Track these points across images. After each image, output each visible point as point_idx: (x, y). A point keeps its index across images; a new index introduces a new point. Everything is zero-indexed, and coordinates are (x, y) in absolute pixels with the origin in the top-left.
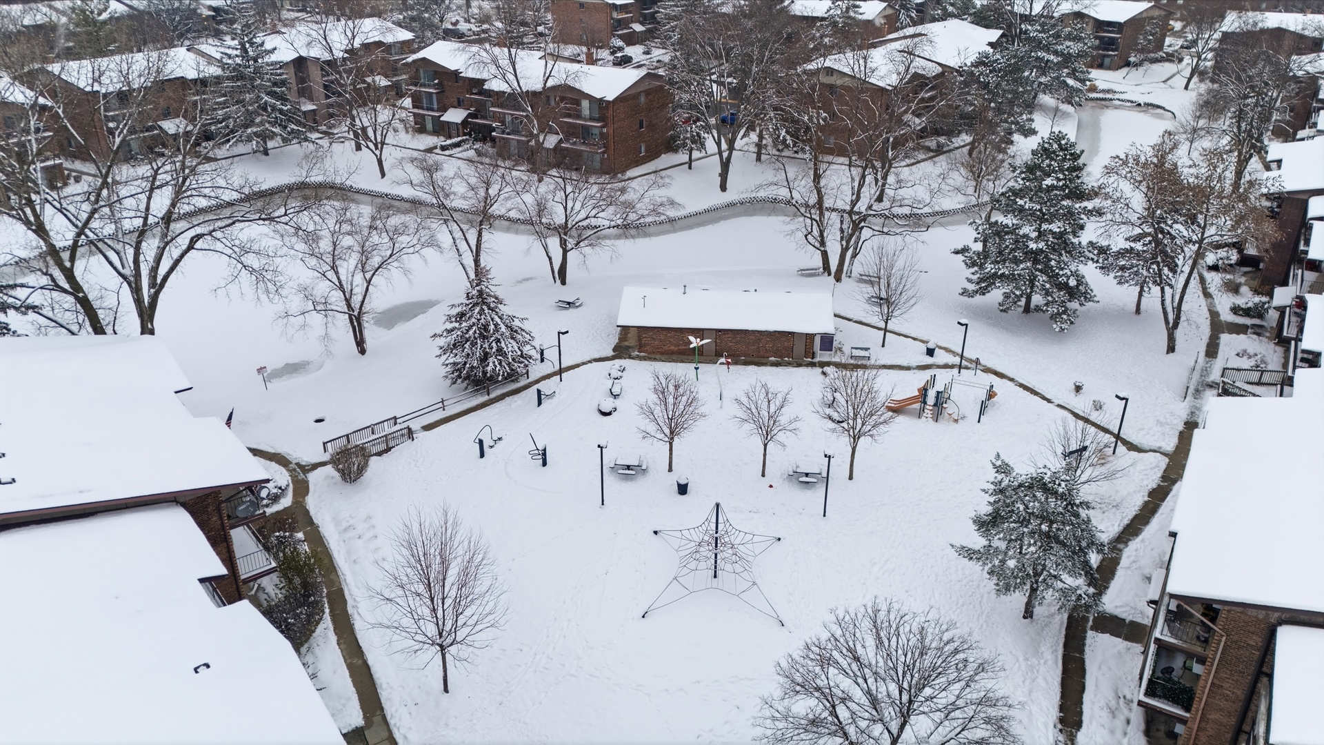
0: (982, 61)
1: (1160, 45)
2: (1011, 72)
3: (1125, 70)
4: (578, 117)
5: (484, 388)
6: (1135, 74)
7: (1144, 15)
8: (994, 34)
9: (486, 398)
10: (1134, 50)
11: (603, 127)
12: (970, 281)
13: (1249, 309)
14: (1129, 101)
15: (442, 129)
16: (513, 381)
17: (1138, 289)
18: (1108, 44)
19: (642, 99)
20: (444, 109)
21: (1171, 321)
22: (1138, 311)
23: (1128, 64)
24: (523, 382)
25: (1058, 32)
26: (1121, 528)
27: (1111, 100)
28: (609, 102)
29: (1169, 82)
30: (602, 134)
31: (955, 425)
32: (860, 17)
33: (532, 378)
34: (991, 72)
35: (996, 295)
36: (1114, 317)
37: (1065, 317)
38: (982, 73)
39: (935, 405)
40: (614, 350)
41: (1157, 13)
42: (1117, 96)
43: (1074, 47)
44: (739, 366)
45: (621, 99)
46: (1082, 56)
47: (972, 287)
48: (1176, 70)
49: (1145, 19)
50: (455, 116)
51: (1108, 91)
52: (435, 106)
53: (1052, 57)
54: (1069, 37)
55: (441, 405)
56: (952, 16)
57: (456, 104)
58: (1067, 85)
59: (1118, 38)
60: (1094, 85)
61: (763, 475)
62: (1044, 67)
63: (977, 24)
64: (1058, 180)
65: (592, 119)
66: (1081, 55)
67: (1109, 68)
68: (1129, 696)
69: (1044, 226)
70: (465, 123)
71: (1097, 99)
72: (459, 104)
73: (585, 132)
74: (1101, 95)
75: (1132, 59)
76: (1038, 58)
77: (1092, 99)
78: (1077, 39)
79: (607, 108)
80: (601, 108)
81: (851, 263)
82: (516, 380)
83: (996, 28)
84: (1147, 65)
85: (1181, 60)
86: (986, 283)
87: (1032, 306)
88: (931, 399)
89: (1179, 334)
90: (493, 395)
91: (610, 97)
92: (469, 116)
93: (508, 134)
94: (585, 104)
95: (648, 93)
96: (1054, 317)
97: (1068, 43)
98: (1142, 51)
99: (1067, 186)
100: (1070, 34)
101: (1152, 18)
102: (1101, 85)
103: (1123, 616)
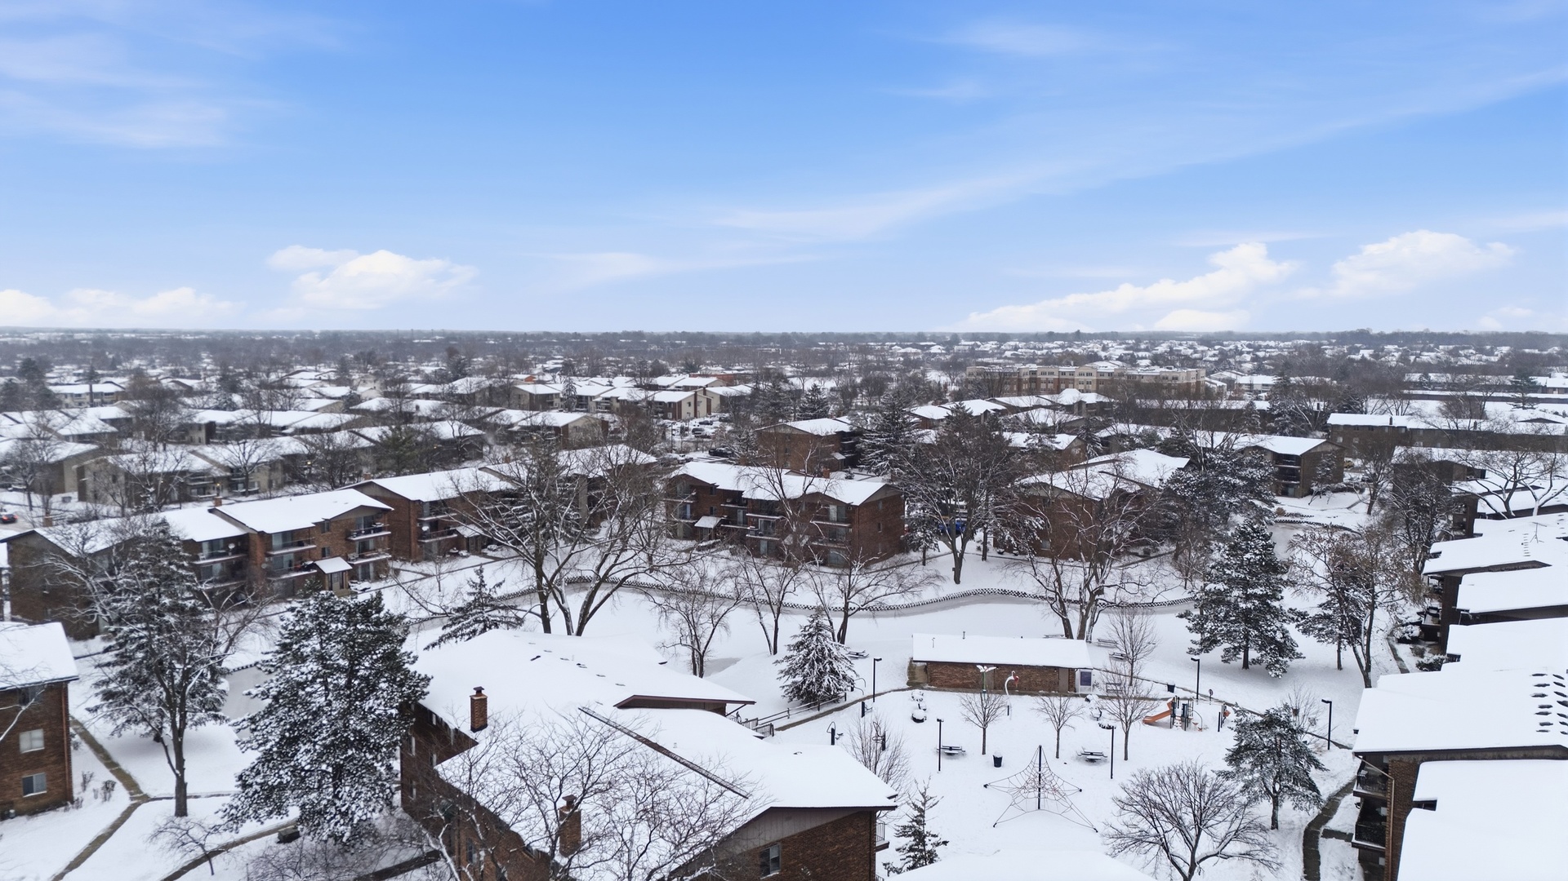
0: (1174, 480)
1: (1340, 478)
2: (1203, 488)
3: (1309, 498)
4: (827, 519)
5: (815, 704)
6: (1319, 501)
7: (1319, 450)
8: (1182, 462)
9: (816, 713)
10: (1315, 480)
11: (850, 527)
12: (1194, 642)
13: (1431, 664)
14: (1317, 524)
15: (694, 533)
16: (834, 702)
17: (1335, 646)
18: (1292, 475)
19: (881, 506)
20: (698, 518)
21: (1364, 665)
22: (1340, 667)
23: (1311, 493)
24: (842, 703)
25: (1240, 460)
26: (1339, 789)
27: (1300, 522)
28: (856, 506)
29: (1353, 508)
30: (847, 534)
31: (1200, 733)
32: (1056, 445)
33: (849, 701)
34: (1185, 487)
35: (1218, 652)
36: (1319, 671)
37: (1278, 666)
38: (1178, 489)
39: (1183, 716)
40: (908, 684)
41: (1330, 448)
42: (1305, 519)
43: (1258, 474)
44: (1015, 696)
45: (865, 504)
46: (1265, 481)
47: (1196, 647)
48: (1357, 499)
49: (1320, 453)
50: (707, 522)
51: (1296, 515)
52: (688, 514)
53: (1238, 481)
54: (1251, 464)
55: (786, 714)
56: (1140, 446)
57: (709, 512)
58: (1256, 506)
59: (1297, 470)
60: (1282, 509)
61: (1057, 757)
62: (1232, 490)
63: (1164, 454)
64: (1256, 554)
65: (838, 521)
66: (1263, 480)
67: (1294, 496)
68: (1351, 867)
69: (1250, 591)
70: (717, 527)
71: (1287, 522)
72: (711, 513)
73: (832, 534)
74: (1289, 519)
75: (1315, 488)
76: (1226, 482)
77: (1281, 522)
78: (1259, 467)
79: (854, 512)
80: (847, 512)
81: (1091, 631)
82: (836, 701)
83: (1182, 456)
84: (1329, 493)
85: (1362, 491)
86: (1208, 644)
87: (1250, 659)
88: (1179, 711)
89: (1372, 675)
90: (822, 711)
91: (857, 503)
92: (722, 522)
93: (761, 535)
94: (833, 509)
95: (884, 501)
96: (1269, 667)
97: (1250, 469)
98: (1322, 481)
99: (1263, 560)
100: (1251, 462)
101: (1327, 452)
102: (1288, 510)
103: (1344, 831)
